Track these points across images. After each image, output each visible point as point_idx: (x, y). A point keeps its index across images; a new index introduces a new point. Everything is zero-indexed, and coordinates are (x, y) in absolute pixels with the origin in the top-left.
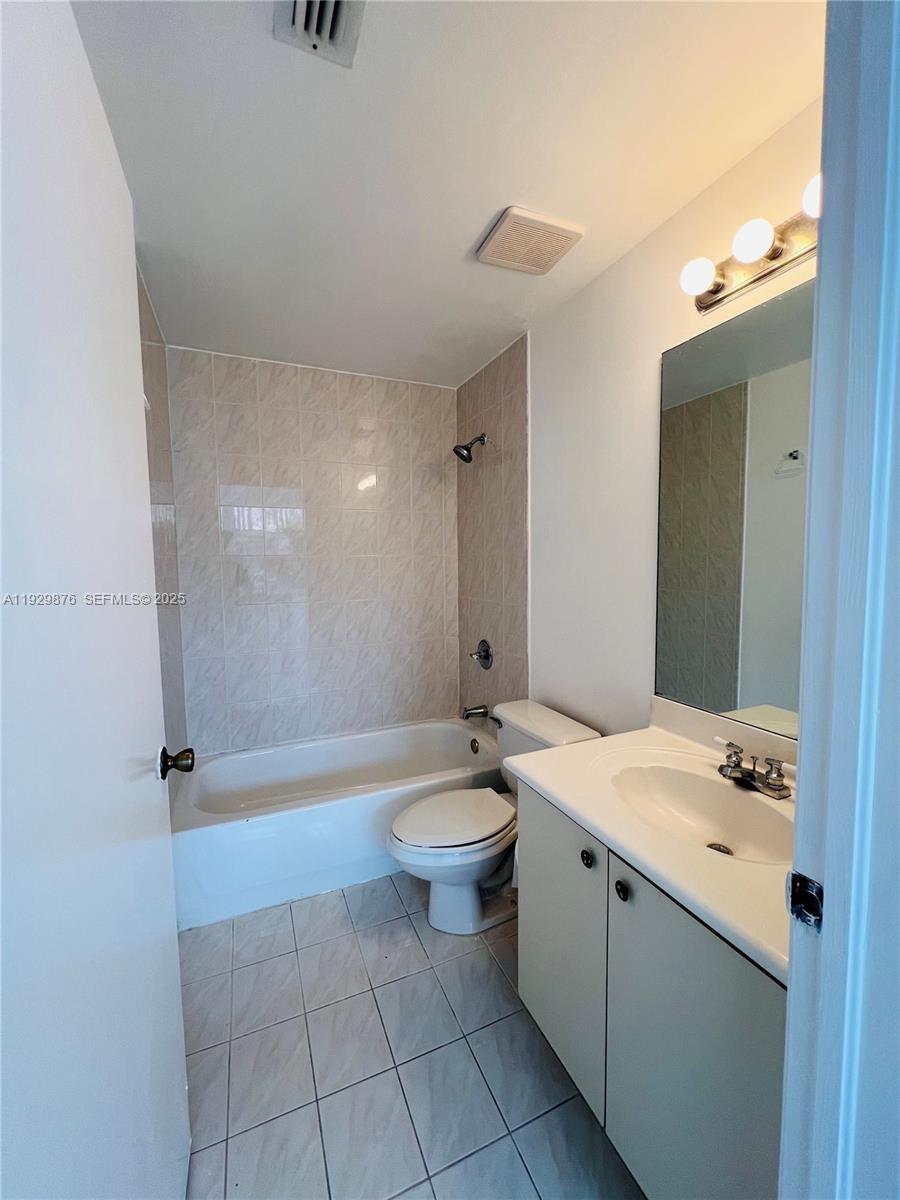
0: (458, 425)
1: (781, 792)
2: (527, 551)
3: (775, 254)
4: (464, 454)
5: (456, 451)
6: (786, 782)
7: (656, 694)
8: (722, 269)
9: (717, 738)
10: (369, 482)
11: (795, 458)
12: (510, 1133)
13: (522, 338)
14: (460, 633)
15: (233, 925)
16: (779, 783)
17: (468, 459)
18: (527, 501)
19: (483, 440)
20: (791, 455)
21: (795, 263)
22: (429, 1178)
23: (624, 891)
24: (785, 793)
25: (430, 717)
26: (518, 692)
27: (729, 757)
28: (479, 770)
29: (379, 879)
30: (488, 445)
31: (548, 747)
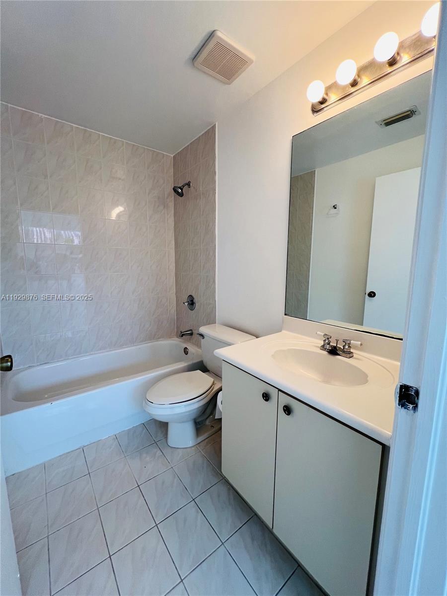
0: (174, 177)
1: (349, 354)
2: (215, 246)
3: (354, 84)
4: (178, 192)
5: (175, 190)
6: (352, 350)
7: (285, 315)
8: (328, 89)
9: (318, 333)
10: (119, 209)
11: (335, 208)
12: (223, 544)
13: (213, 127)
14: (176, 292)
15: (44, 466)
16: (349, 350)
17: (181, 195)
18: (215, 218)
19: (190, 185)
20: (334, 206)
21: (363, 89)
22: (182, 581)
23: (288, 410)
24: (351, 355)
25: (159, 338)
26: (211, 320)
27: (325, 341)
28: (190, 363)
29: (137, 426)
30: (192, 188)
31: (230, 345)
